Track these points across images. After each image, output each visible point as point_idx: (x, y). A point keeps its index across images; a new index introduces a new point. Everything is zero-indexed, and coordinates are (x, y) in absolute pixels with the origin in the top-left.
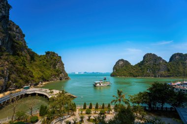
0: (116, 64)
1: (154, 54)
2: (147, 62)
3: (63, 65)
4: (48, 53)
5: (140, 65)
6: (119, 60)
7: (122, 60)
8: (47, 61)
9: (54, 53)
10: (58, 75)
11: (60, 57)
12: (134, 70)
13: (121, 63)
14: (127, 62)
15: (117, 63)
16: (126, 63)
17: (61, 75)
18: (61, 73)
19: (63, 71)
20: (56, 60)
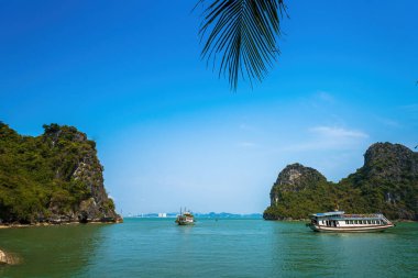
0: (279, 180)
1: (399, 146)
2: (380, 170)
3: (98, 169)
4: (52, 130)
5: (356, 179)
6: (289, 167)
7: (297, 167)
8: (44, 154)
9: (73, 131)
10: (75, 204)
11: (93, 144)
12: (340, 197)
13: (294, 176)
14: (312, 171)
15: (284, 175)
16: (311, 176)
17: (85, 205)
18: (87, 196)
19: (97, 190)
20: (74, 151)
